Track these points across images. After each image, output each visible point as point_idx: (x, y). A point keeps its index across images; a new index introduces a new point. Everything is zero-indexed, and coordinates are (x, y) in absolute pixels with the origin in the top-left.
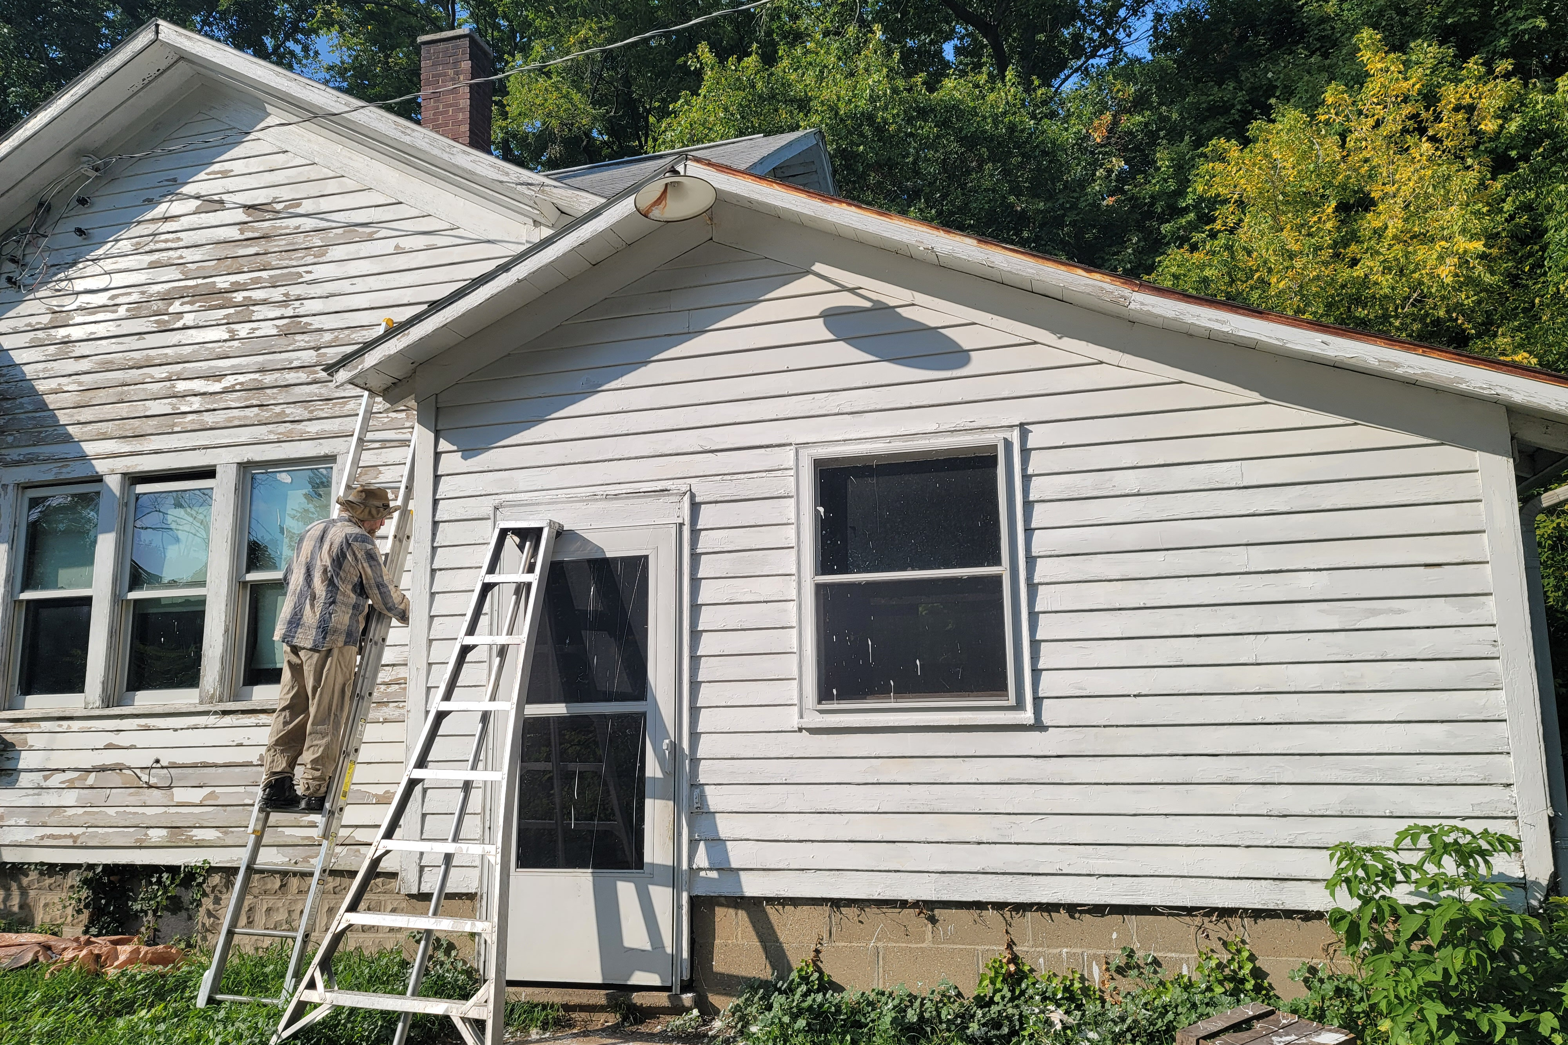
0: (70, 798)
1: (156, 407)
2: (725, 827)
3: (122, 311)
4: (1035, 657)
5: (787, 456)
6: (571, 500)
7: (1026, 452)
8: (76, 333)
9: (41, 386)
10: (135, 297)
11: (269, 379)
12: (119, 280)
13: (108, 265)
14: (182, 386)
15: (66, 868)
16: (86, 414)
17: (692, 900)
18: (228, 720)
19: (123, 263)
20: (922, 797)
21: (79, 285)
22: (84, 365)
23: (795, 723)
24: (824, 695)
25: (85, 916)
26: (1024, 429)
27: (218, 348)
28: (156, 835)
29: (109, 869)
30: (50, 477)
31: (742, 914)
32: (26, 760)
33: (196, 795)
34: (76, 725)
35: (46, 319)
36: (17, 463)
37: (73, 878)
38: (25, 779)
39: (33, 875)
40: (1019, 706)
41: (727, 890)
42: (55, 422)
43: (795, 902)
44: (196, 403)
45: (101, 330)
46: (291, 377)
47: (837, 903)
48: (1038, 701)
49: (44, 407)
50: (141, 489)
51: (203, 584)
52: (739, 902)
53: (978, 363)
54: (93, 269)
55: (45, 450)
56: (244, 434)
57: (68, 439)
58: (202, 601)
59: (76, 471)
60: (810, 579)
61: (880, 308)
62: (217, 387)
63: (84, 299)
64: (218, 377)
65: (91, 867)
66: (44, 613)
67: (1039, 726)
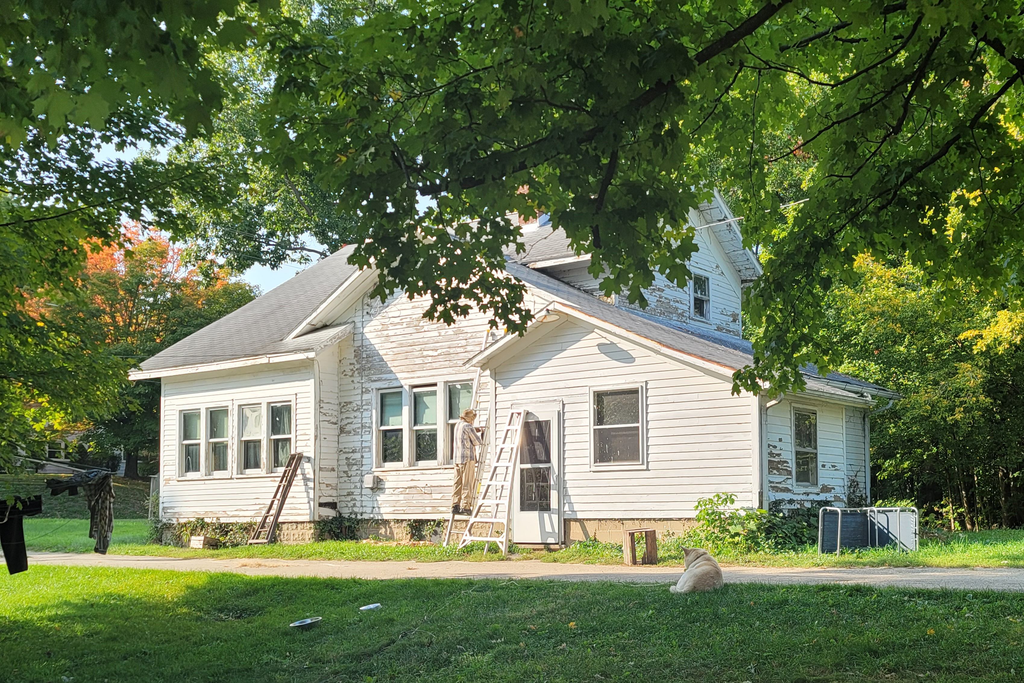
0: (401, 497)
1: (418, 361)
2: (573, 499)
3: (405, 325)
4: (647, 450)
5: (586, 390)
6: (532, 403)
7: (647, 389)
8: (391, 333)
9: (381, 352)
10: (408, 320)
11: (452, 351)
12: (404, 313)
13: (399, 307)
14: (425, 353)
15: (402, 521)
16: (396, 363)
17: (565, 520)
18: (446, 471)
19: (404, 307)
20: (620, 490)
21: (391, 315)
22: (394, 345)
23: (588, 470)
24: (595, 462)
25: (409, 536)
26: (646, 383)
27: (436, 339)
28: (428, 510)
29: (416, 521)
30: (386, 386)
31: (578, 524)
32: (387, 485)
33: (439, 496)
34: (401, 473)
35: (380, 327)
36: (375, 381)
37: (405, 524)
38: (387, 491)
39: (392, 523)
40: (643, 464)
41: (573, 517)
42: (387, 366)
43: (590, 520)
44: (430, 360)
45: (398, 332)
46: (459, 350)
47: (600, 520)
48: (648, 462)
49: (383, 360)
50: (415, 390)
51: (436, 424)
52: (576, 520)
53: (638, 361)
54: (394, 309)
55: (384, 376)
56: (445, 371)
57: (391, 372)
58: (436, 430)
59: (395, 384)
60: (593, 427)
61: (612, 343)
62: (435, 353)
63: (392, 319)
64: (436, 350)
65: (410, 520)
66: (388, 434)
67: (647, 469)
